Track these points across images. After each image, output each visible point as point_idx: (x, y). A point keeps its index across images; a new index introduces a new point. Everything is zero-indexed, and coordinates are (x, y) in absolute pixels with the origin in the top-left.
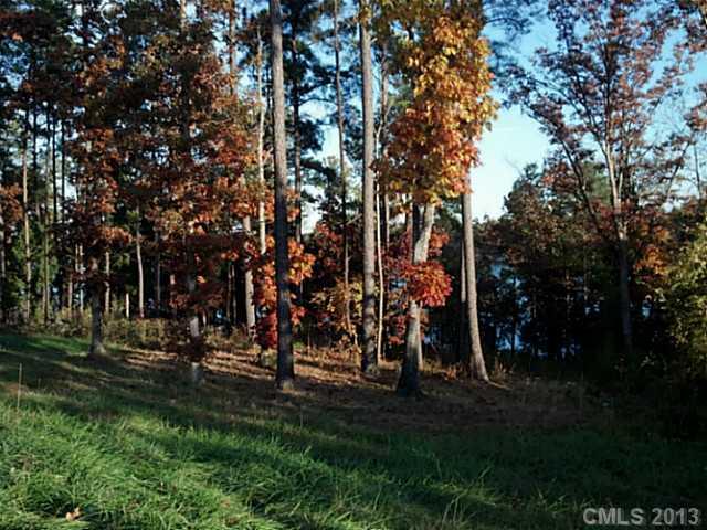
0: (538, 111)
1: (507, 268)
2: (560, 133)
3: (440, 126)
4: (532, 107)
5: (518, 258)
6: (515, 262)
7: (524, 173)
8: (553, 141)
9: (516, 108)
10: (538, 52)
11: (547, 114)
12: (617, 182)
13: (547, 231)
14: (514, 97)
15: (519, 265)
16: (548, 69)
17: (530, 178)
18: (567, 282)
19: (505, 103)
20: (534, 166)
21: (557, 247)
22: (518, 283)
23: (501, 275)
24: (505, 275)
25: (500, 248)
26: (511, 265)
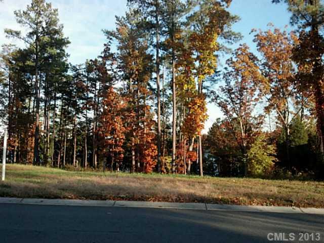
0: (220, 105)
1: (210, 154)
2: (227, 112)
3: (196, 120)
4: (218, 104)
5: (214, 151)
6: (213, 152)
7: (216, 121)
8: (225, 115)
9: (213, 103)
10: (220, 87)
11: (223, 106)
12: (243, 128)
13: (224, 142)
14: (213, 100)
15: (215, 153)
16: (223, 92)
17: (218, 122)
18: (231, 159)
19: (210, 102)
20: (219, 119)
21: (228, 147)
22: (214, 160)
23: (208, 157)
24: (209, 156)
25: (208, 147)
26: (212, 153)
